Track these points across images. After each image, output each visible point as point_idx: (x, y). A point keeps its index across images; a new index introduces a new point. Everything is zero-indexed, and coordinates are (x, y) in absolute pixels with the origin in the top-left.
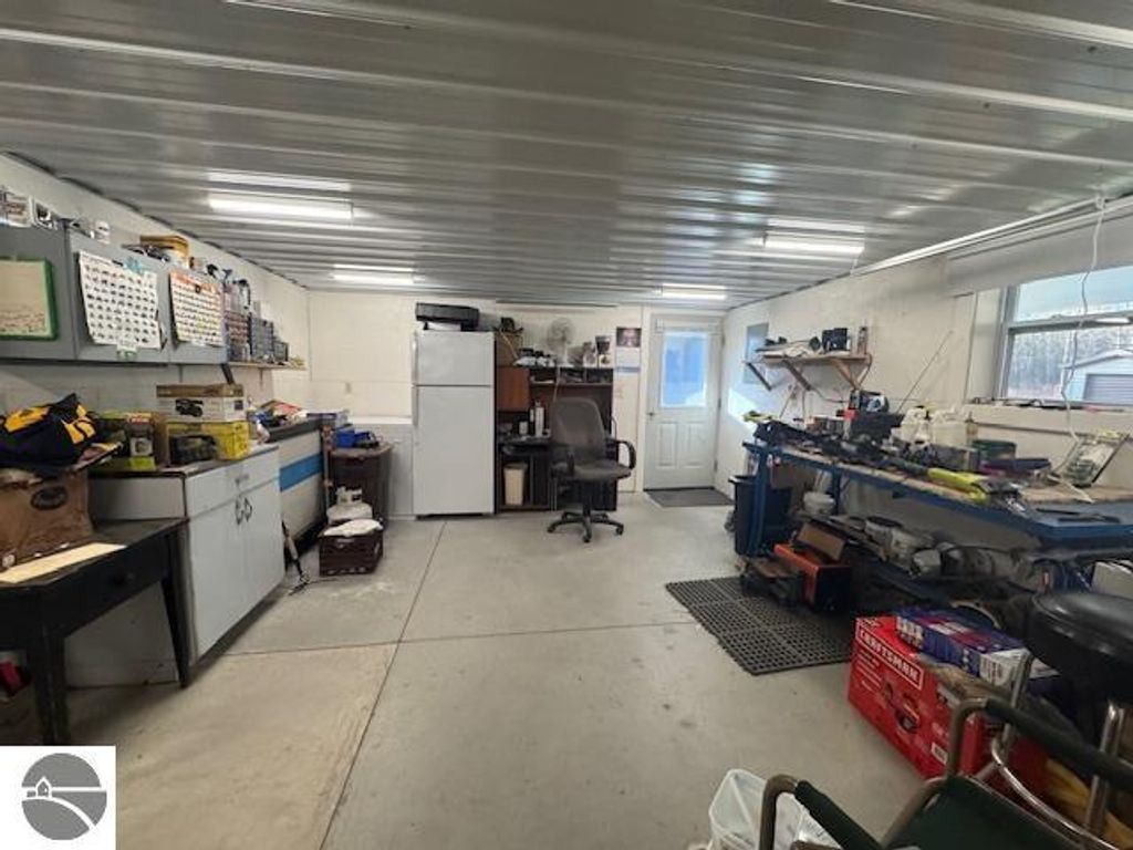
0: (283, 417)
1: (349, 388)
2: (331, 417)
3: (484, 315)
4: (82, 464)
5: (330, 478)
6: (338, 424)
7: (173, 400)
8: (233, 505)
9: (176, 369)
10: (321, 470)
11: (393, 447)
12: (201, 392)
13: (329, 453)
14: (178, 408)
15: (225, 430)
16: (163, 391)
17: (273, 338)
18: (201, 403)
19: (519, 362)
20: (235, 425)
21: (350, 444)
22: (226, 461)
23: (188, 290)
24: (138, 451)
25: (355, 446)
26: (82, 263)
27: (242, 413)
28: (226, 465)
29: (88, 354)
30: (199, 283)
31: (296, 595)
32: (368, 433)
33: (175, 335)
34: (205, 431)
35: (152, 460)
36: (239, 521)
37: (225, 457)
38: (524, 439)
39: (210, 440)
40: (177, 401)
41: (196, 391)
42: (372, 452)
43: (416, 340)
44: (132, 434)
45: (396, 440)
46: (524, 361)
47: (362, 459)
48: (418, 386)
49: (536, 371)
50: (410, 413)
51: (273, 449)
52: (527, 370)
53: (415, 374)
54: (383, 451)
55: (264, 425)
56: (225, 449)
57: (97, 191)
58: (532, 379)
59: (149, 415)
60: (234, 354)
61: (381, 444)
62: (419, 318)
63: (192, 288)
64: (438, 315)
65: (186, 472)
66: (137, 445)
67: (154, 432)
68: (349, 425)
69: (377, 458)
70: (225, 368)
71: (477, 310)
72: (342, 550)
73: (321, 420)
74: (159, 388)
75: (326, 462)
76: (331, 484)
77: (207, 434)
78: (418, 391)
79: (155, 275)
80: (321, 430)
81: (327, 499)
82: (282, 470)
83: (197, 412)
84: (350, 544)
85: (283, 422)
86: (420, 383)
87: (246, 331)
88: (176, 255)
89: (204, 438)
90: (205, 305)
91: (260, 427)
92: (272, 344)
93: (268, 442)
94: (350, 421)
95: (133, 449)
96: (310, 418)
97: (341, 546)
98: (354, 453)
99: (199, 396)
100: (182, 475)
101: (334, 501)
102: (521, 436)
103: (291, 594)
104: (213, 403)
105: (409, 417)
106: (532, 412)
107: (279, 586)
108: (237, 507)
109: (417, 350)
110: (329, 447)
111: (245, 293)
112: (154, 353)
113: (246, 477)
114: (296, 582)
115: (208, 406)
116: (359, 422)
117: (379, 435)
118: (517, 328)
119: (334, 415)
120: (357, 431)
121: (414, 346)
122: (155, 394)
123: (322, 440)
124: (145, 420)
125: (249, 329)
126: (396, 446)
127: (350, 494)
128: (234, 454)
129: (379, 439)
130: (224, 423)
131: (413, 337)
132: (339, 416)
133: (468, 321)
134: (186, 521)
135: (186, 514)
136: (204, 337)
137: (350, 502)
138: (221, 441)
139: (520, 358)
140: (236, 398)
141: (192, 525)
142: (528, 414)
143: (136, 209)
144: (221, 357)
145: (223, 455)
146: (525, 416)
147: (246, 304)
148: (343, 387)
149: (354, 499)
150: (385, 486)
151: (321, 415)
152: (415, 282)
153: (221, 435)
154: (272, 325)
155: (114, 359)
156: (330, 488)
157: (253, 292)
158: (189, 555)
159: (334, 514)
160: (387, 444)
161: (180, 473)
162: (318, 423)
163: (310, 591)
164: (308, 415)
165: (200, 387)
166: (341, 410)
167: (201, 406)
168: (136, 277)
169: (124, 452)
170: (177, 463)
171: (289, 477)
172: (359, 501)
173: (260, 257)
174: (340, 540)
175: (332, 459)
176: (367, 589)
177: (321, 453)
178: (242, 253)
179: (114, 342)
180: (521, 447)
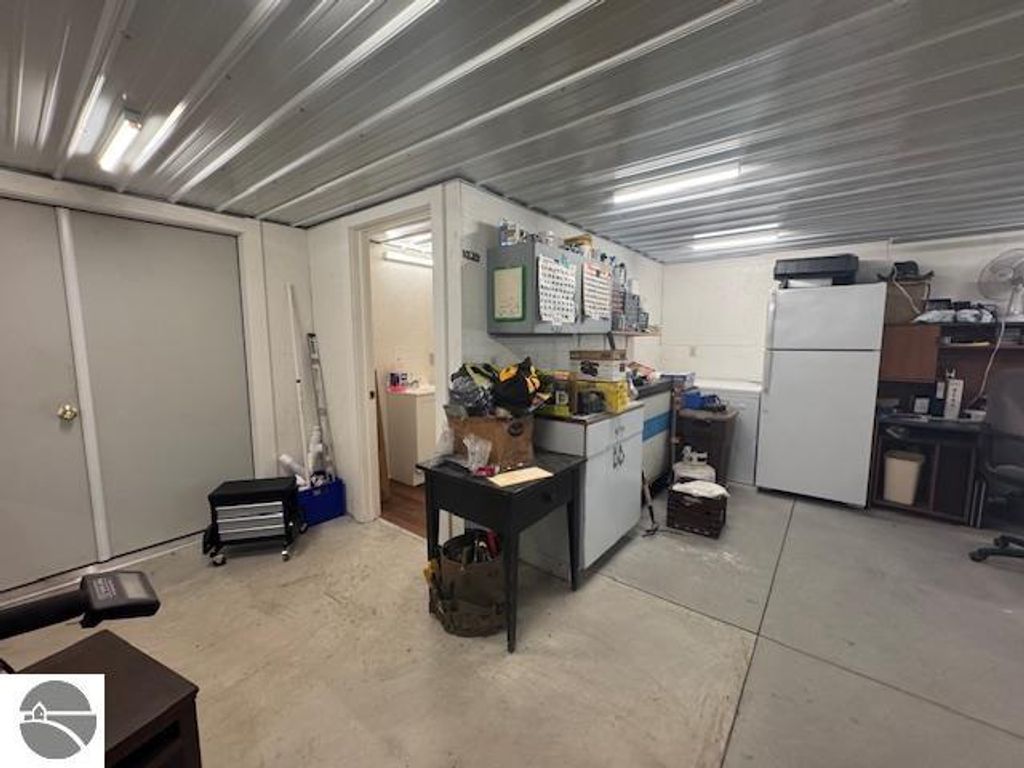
0: (644, 378)
1: (693, 353)
2: (681, 379)
3: (866, 263)
4: (532, 408)
5: (677, 435)
6: (687, 385)
7: (580, 362)
8: (612, 451)
9: (576, 338)
10: (669, 427)
11: (738, 413)
12: (598, 355)
13: (678, 412)
14: (582, 368)
15: (612, 388)
16: (575, 355)
17: (639, 309)
18: (597, 365)
19: (923, 318)
20: (619, 384)
21: (697, 405)
22: (609, 413)
23: (592, 275)
24: (560, 400)
25: (702, 408)
26: (541, 263)
27: (624, 374)
28: (610, 418)
29: (539, 329)
30: (598, 268)
31: (647, 538)
32: (714, 396)
33: (583, 312)
34: (600, 387)
35: (567, 408)
36: (615, 465)
37: (610, 411)
38: (924, 419)
39: (601, 396)
40: (582, 363)
41: (594, 356)
42: (718, 416)
43: (775, 302)
44: (557, 388)
45: (742, 405)
46: (931, 316)
47: (708, 421)
48: (772, 350)
49: (955, 329)
50: (761, 380)
51: (641, 406)
52: (938, 328)
53: (771, 337)
54: (729, 416)
55: (635, 385)
56: (610, 404)
57: (545, 213)
58: (947, 340)
59: (567, 374)
60: (615, 326)
61: (727, 409)
62: (777, 276)
63: (595, 273)
64: (801, 270)
65: (588, 421)
66: (560, 395)
67: (569, 386)
68: (695, 388)
69: (723, 423)
70: (609, 336)
71: (857, 258)
72: (687, 507)
73: (672, 382)
74: (572, 353)
75: (674, 419)
76: (678, 441)
77: (599, 390)
78: (772, 356)
79: (575, 267)
80: (673, 390)
81: (673, 455)
82: (645, 423)
83: (594, 372)
84: (696, 504)
85: (645, 382)
86: (776, 346)
87: (621, 305)
88: (586, 248)
89: (598, 394)
90: (601, 285)
91: (632, 387)
92: (638, 315)
93: (637, 399)
94: (696, 384)
95: (557, 401)
96: (664, 380)
97: (688, 504)
98: (702, 415)
99: (596, 359)
100: (583, 422)
101: (680, 458)
102: (917, 415)
103: (644, 536)
104: (607, 366)
105: (758, 383)
106: (941, 385)
107: (637, 526)
108: (615, 453)
109: (775, 312)
110: (677, 407)
111: (623, 274)
112: (570, 327)
113: (622, 429)
114: (649, 525)
115: (602, 368)
116: (704, 384)
117: (724, 399)
118: (923, 272)
119: (684, 377)
120: (703, 394)
121: (772, 307)
122: (569, 357)
123: (672, 398)
124: (565, 378)
125: (624, 303)
126: (741, 412)
127: (695, 456)
128: (617, 409)
129: (725, 403)
130: (612, 383)
131: (771, 298)
132: (688, 378)
133: (843, 273)
134: (585, 460)
135: (585, 453)
136: (599, 311)
137: (695, 462)
138: (609, 398)
139: (923, 311)
140: (619, 362)
141: (589, 464)
142: (934, 388)
143: (563, 220)
144: (607, 327)
145: (609, 409)
146: (928, 391)
147: (622, 282)
148: (688, 352)
149: (700, 460)
150: (728, 450)
151: (672, 377)
152: (780, 237)
153: (609, 391)
154: (638, 299)
155: (550, 332)
156: (677, 444)
157: (628, 272)
158: (584, 487)
159: (680, 469)
160: (732, 409)
161: (584, 421)
162: (671, 384)
163: (660, 538)
164: (662, 376)
165: (596, 352)
166: (689, 373)
167: (596, 367)
168: (565, 269)
169: (552, 401)
170: (581, 413)
171: (649, 430)
172: (704, 463)
173: (632, 242)
174: (687, 498)
175: (680, 419)
176: (713, 555)
177: (671, 412)
178: (621, 240)
179: (551, 319)
180: (917, 430)
